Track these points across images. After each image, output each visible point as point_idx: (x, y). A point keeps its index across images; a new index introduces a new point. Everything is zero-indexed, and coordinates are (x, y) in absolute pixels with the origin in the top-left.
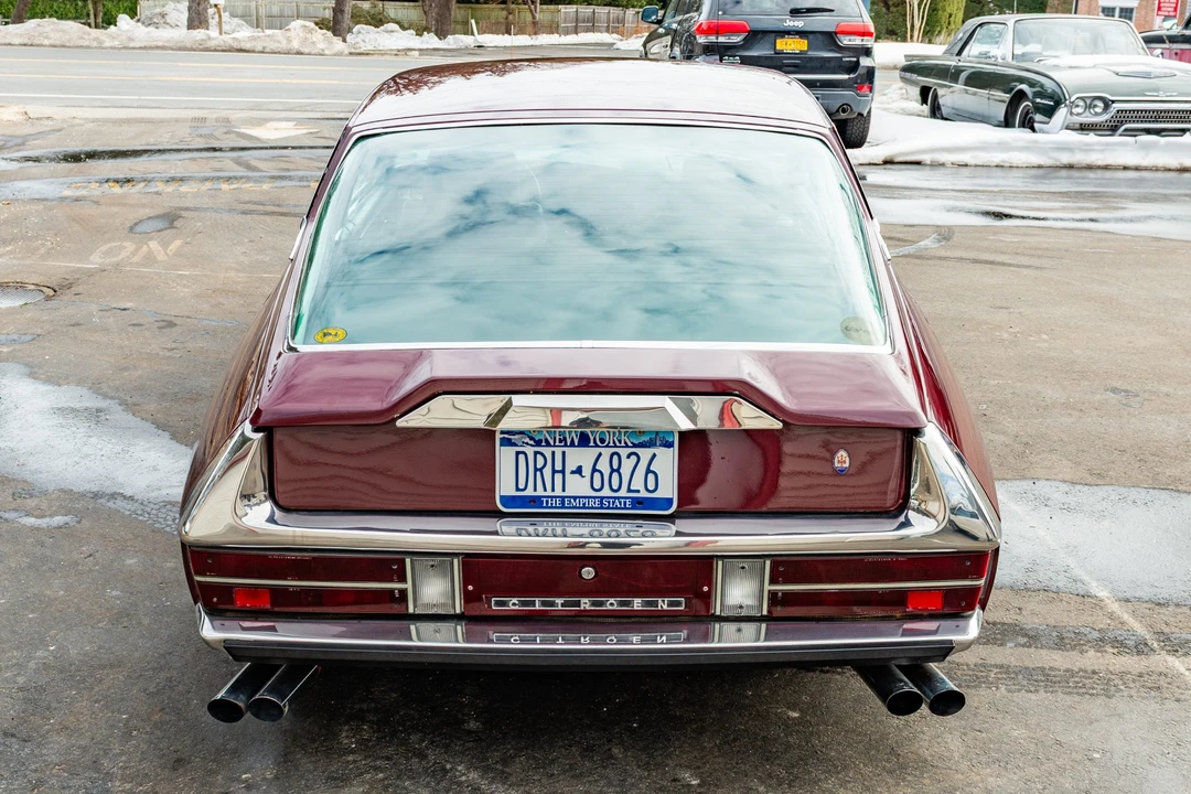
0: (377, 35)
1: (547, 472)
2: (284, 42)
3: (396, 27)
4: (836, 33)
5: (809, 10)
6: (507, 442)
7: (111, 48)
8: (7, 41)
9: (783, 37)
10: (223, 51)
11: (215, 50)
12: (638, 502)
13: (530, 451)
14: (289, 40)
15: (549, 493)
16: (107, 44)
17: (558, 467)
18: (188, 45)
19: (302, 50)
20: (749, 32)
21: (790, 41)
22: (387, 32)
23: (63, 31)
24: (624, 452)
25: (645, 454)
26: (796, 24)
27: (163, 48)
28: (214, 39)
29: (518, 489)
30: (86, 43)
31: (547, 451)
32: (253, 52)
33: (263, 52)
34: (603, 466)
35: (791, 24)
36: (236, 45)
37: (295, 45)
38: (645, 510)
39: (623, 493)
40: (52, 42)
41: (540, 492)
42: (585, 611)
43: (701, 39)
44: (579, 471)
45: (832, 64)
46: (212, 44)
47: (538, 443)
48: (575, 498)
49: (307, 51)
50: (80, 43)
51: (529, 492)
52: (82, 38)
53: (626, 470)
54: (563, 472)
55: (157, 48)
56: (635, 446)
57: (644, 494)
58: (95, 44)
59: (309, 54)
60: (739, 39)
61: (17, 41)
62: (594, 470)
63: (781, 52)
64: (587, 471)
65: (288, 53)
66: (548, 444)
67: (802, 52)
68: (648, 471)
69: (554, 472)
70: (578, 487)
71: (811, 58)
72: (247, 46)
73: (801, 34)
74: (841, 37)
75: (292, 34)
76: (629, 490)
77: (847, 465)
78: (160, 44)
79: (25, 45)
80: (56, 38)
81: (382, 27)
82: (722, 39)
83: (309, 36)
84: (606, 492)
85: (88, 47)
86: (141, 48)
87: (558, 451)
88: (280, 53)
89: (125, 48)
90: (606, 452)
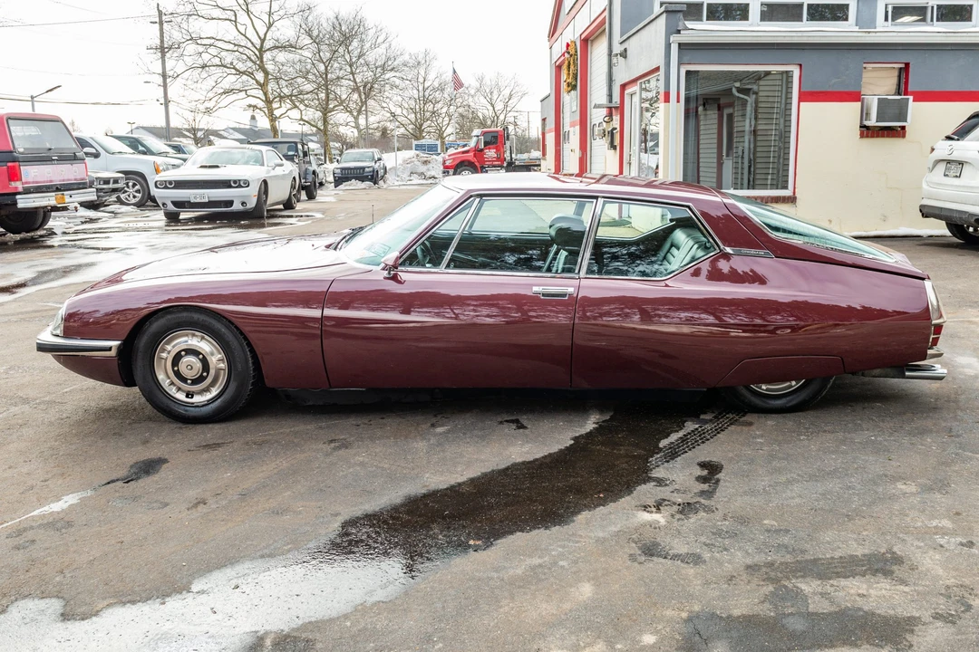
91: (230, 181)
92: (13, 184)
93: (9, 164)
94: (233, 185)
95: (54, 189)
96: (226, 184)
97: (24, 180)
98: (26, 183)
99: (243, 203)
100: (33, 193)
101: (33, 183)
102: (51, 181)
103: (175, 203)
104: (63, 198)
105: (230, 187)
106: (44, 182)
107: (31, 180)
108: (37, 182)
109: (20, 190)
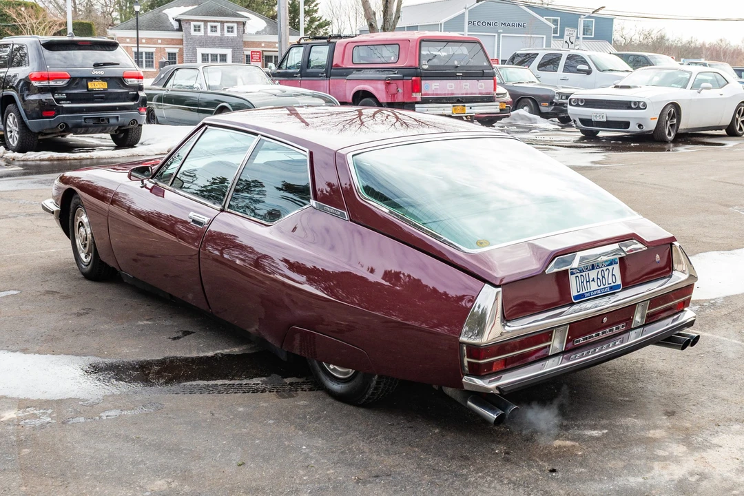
1: (585, 282)
4: (123, 78)
5: (105, 64)
6: (572, 273)
9: (91, 81)
12: (611, 288)
13: (579, 275)
15: (586, 291)
17: (588, 280)
20: (70, 78)
21: (96, 83)
24: (605, 269)
25: (610, 268)
26: (99, 72)
29: (578, 292)
31: (583, 274)
34: (600, 276)
35: (96, 72)
38: (613, 290)
39: (607, 286)
41: (584, 291)
43: (36, 84)
44: (593, 280)
45: (123, 96)
47: (581, 272)
48: (594, 291)
51: (581, 292)
53: (606, 276)
56: (607, 266)
57: (613, 284)
60: (63, 83)
62: (598, 278)
63: (92, 90)
64: (596, 280)
66: (584, 271)
67: (104, 90)
68: (613, 275)
69: (587, 282)
70: (594, 286)
71: (111, 93)
73: (103, 79)
74: (126, 79)
76: (608, 284)
77: (659, 260)
82: (52, 83)
84: (602, 287)
87: (587, 273)
90: (600, 270)
91: (630, 102)
92: (414, 95)
93: (414, 78)
94: (633, 106)
95: (455, 101)
96: (627, 105)
97: (423, 91)
98: (426, 94)
99: (640, 126)
100: (431, 103)
101: (433, 94)
102: (453, 94)
103: (582, 121)
104: (463, 109)
105: (630, 108)
106: (445, 94)
107: (430, 92)
108: (437, 94)
109: (419, 99)
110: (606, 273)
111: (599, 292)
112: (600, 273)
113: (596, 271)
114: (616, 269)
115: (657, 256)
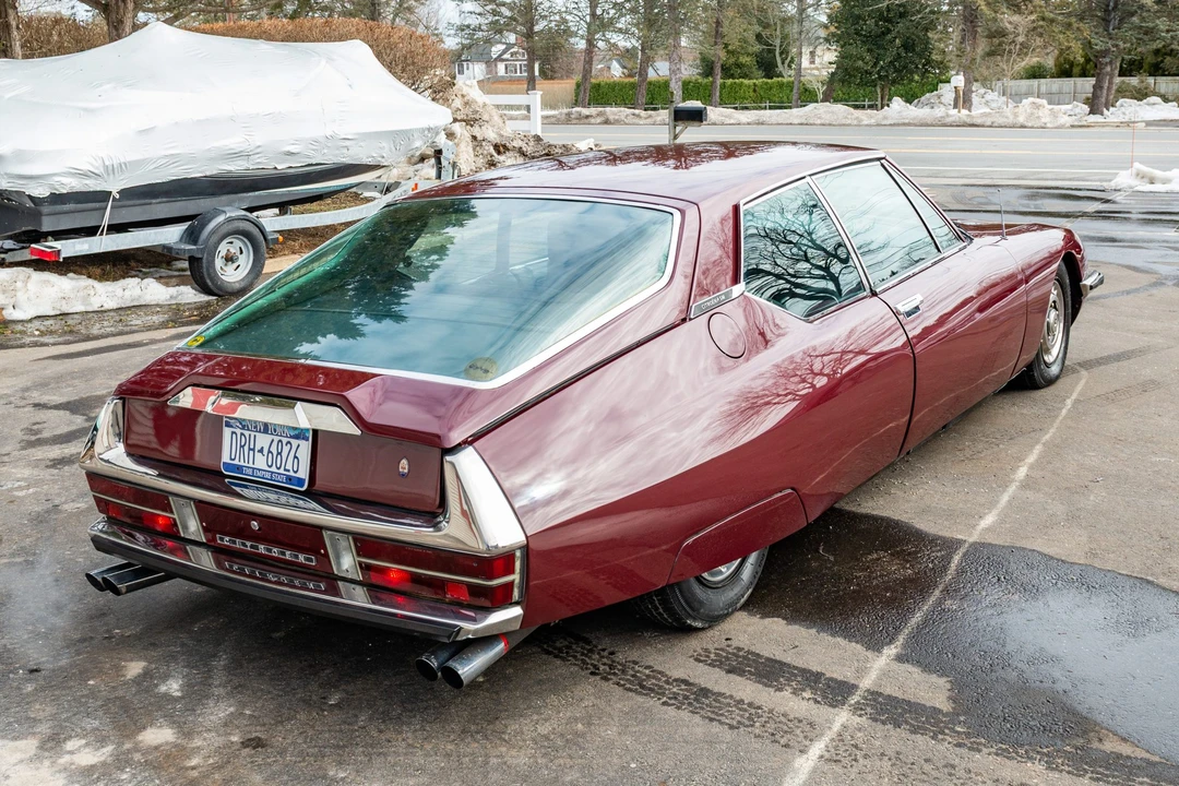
0: (1138, 108)
1: (246, 448)
2: (1011, 117)
3: (1158, 100)
6: (228, 425)
7: (867, 125)
8: (789, 122)
10: (957, 126)
11: (951, 126)
12: (289, 479)
13: (238, 431)
14: (1016, 115)
15: (246, 464)
16: (865, 122)
17: (252, 447)
18: (929, 122)
19: (1026, 124)
22: (1148, 104)
23: (833, 112)
24: (285, 440)
25: (295, 442)
27: (909, 124)
28: (951, 116)
29: (231, 459)
30: (849, 122)
31: (247, 433)
32: (983, 126)
33: (991, 126)
34: (274, 449)
36: (969, 121)
37: (1021, 119)
38: (292, 485)
39: (282, 471)
40: (823, 121)
41: (242, 463)
42: (261, 554)
44: (261, 451)
46: (949, 120)
47: (243, 428)
48: (260, 470)
49: (1030, 125)
50: (844, 122)
51: (236, 462)
52: (846, 118)
53: (284, 454)
54: (253, 450)
55: (904, 124)
56: (291, 437)
57: (292, 473)
58: (855, 122)
59: (1032, 127)
61: (796, 121)
62: (269, 452)
64: (265, 452)
65: (1014, 127)
66: (248, 430)
68: (295, 457)
69: (250, 449)
70: (261, 462)
72: (979, 121)
75: (1021, 109)
76: (286, 470)
77: (406, 471)
78: (907, 121)
79: (802, 124)
80: (827, 118)
81: (1145, 101)
83: (1036, 111)
84: (274, 469)
85: (849, 125)
86: (891, 125)
87: (253, 434)
88: (1006, 127)
89: (878, 125)
90: (276, 439)
110: (286, 449)
111: (268, 475)
112: (275, 443)
113: (270, 438)
114: (305, 449)
115: (404, 463)
